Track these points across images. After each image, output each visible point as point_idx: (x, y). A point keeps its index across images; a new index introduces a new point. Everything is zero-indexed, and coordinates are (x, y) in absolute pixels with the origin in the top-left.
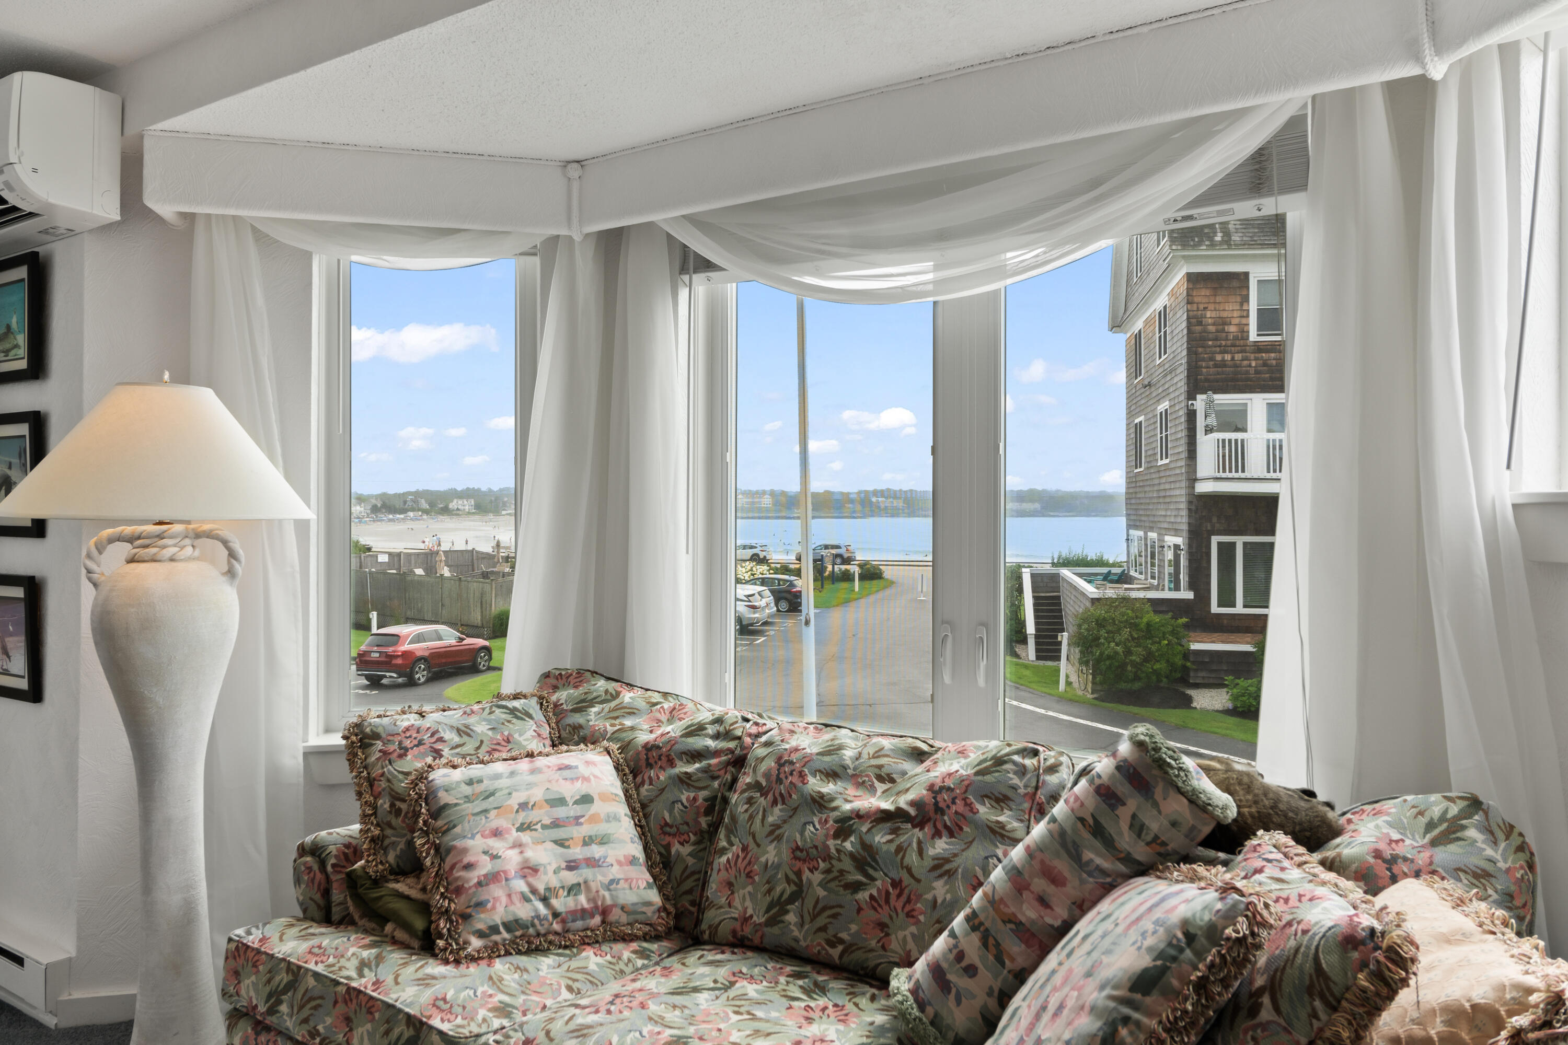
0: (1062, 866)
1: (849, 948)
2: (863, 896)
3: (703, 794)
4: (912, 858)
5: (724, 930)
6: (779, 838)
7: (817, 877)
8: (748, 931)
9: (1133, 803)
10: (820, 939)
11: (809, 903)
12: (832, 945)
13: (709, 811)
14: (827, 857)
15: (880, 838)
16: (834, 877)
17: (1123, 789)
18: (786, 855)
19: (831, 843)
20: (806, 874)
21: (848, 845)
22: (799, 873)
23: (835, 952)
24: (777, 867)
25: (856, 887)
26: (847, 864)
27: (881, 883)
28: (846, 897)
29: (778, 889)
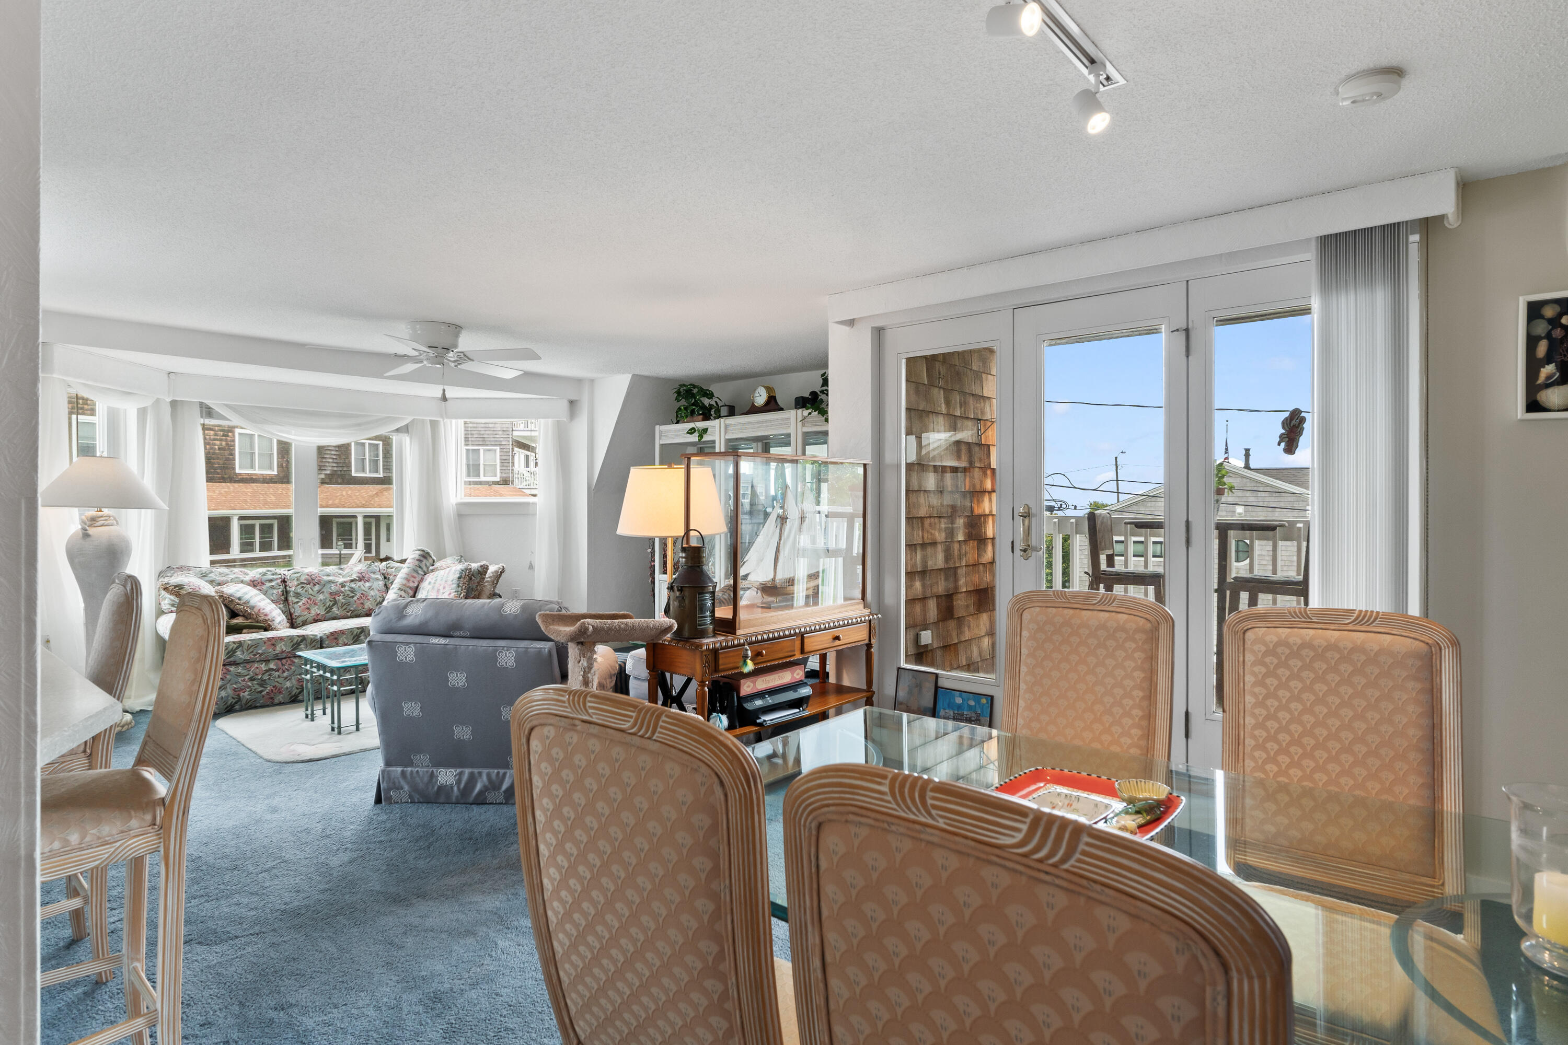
0: (415, 575)
1: (353, 611)
2: (355, 598)
3: (280, 590)
4: (363, 588)
5: (310, 619)
6: (323, 592)
7: (341, 598)
8: (319, 617)
9: (425, 561)
10: (345, 612)
11: (340, 604)
12: (348, 612)
13: (283, 595)
14: (342, 592)
15: (353, 585)
16: (345, 596)
17: (422, 559)
18: (328, 596)
19: (342, 589)
20: (337, 598)
21: (347, 588)
22: (334, 598)
23: (349, 614)
24: (326, 599)
25: (353, 597)
26: (349, 593)
27: (358, 595)
28: (351, 600)
29: (328, 604)
